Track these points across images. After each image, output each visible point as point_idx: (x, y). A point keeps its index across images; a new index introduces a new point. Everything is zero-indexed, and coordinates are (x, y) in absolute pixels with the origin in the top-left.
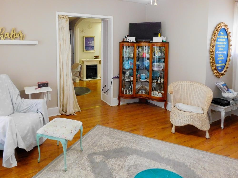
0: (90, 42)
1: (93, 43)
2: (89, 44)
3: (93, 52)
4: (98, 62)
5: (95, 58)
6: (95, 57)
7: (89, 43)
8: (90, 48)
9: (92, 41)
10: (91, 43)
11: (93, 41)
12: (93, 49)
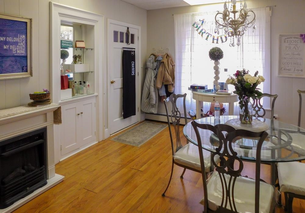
0: (9, 39)
1: (22, 44)
2: (5, 47)
3: (23, 78)
4: (50, 116)
5: (32, 101)
6: (32, 96)
7: (6, 43)
8: (8, 62)
9: (17, 37)
10: (16, 43)
11: (24, 37)
12: (24, 69)
